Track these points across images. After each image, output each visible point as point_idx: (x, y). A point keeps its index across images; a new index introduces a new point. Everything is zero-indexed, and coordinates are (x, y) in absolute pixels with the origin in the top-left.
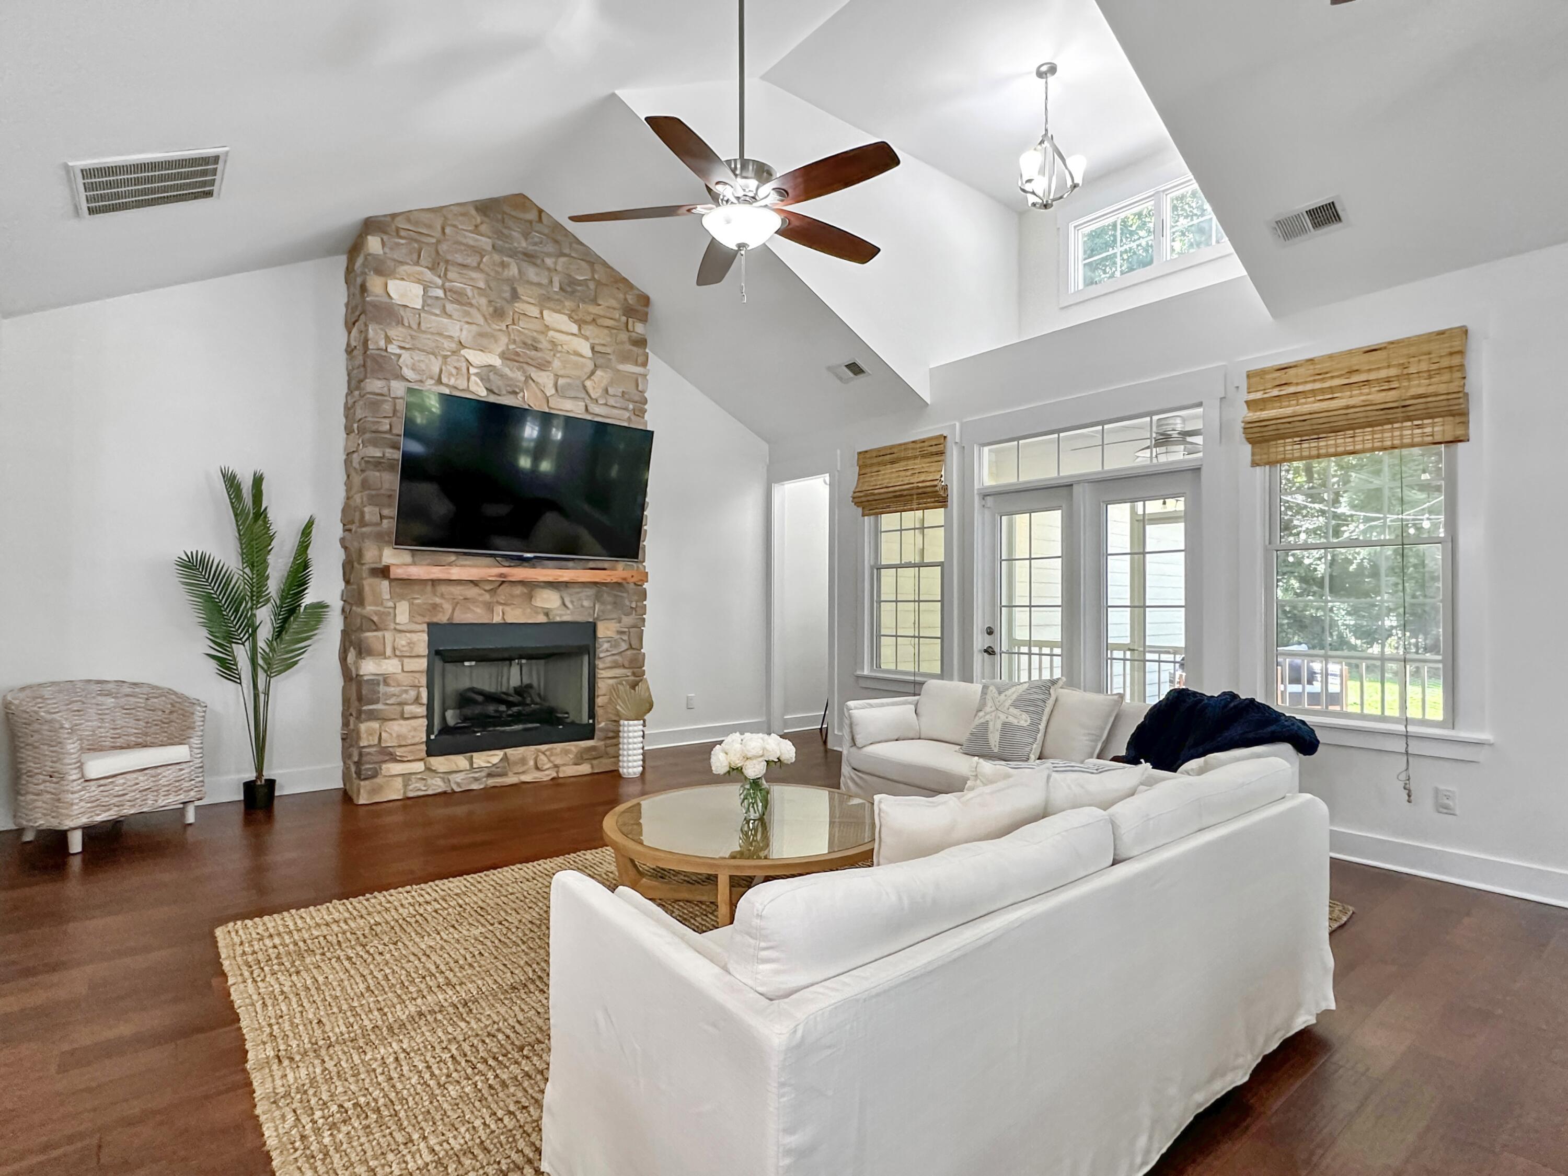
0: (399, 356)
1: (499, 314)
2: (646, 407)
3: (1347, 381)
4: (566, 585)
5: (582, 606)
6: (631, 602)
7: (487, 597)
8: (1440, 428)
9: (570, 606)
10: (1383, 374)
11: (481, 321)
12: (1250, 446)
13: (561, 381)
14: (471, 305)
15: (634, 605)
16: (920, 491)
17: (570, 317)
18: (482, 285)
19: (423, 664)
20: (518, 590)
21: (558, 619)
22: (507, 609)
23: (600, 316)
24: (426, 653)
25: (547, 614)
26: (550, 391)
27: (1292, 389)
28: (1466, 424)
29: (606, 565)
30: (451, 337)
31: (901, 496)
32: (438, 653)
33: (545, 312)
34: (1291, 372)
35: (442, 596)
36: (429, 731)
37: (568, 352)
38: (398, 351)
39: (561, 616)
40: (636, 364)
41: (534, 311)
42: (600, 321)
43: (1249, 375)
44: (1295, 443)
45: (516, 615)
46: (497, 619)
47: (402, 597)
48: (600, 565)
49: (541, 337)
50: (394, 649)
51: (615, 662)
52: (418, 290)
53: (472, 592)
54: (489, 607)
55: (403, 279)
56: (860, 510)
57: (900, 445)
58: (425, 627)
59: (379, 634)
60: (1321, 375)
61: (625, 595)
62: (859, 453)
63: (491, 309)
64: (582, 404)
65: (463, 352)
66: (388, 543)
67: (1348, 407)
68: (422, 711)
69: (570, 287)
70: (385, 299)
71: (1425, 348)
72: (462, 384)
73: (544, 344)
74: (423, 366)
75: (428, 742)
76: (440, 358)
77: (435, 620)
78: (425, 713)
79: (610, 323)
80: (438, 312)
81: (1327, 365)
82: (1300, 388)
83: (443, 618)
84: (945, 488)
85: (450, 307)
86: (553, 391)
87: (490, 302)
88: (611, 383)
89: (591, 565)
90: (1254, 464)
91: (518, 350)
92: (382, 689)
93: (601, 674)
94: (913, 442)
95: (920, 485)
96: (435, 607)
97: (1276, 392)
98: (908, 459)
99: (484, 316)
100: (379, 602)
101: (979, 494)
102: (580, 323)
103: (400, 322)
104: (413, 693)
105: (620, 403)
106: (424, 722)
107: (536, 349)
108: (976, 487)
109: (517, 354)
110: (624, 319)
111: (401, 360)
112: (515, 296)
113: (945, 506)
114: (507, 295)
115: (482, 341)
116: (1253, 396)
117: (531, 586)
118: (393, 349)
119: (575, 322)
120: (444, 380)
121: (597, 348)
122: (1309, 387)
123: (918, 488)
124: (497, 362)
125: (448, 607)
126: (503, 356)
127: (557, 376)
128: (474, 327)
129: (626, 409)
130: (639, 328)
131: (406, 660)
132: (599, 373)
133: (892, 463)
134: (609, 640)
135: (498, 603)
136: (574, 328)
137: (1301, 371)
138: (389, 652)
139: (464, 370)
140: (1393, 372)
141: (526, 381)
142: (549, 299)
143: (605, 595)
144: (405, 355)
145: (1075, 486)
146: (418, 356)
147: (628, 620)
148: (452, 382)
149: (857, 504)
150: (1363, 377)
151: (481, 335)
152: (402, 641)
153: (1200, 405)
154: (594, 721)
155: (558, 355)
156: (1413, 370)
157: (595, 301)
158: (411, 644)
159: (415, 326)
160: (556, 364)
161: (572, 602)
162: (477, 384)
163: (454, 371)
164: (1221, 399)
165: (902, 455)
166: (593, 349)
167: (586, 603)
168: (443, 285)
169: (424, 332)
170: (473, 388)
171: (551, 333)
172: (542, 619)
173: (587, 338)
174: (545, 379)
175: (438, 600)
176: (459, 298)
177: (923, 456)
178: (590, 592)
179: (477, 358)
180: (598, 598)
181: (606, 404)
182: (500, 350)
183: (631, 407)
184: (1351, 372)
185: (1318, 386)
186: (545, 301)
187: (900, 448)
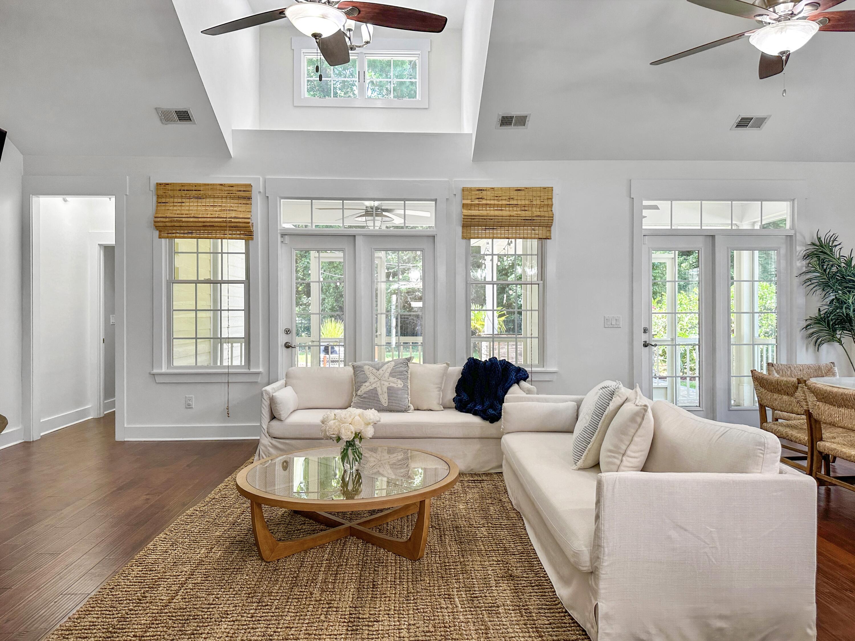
3: (508, 203)
8: (542, 232)
10: (523, 202)
12: (462, 228)
16: (233, 224)
27: (484, 202)
28: (551, 231)
34: (484, 192)
43: (463, 190)
44: (482, 230)
56: (157, 233)
57: (205, 185)
60: (497, 197)
62: (159, 184)
67: (510, 216)
71: (538, 194)
81: (499, 193)
82: (488, 202)
84: (250, 225)
90: (462, 237)
94: (220, 184)
95: (233, 220)
97: (477, 202)
98: (215, 197)
101: (280, 233)
113: (248, 239)
116: (465, 201)
122: (492, 202)
123: (231, 222)
133: (198, 198)
137: (489, 193)
140: (527, 202)
149: (157, 227)
150: (515, 202)
153: (433, 201)
156: (534, 203)
164: (447, 199)
165: (210, 193)
177: (231, 198)
184: (510, 199)
185: (496, 202)
187: (207, 187)
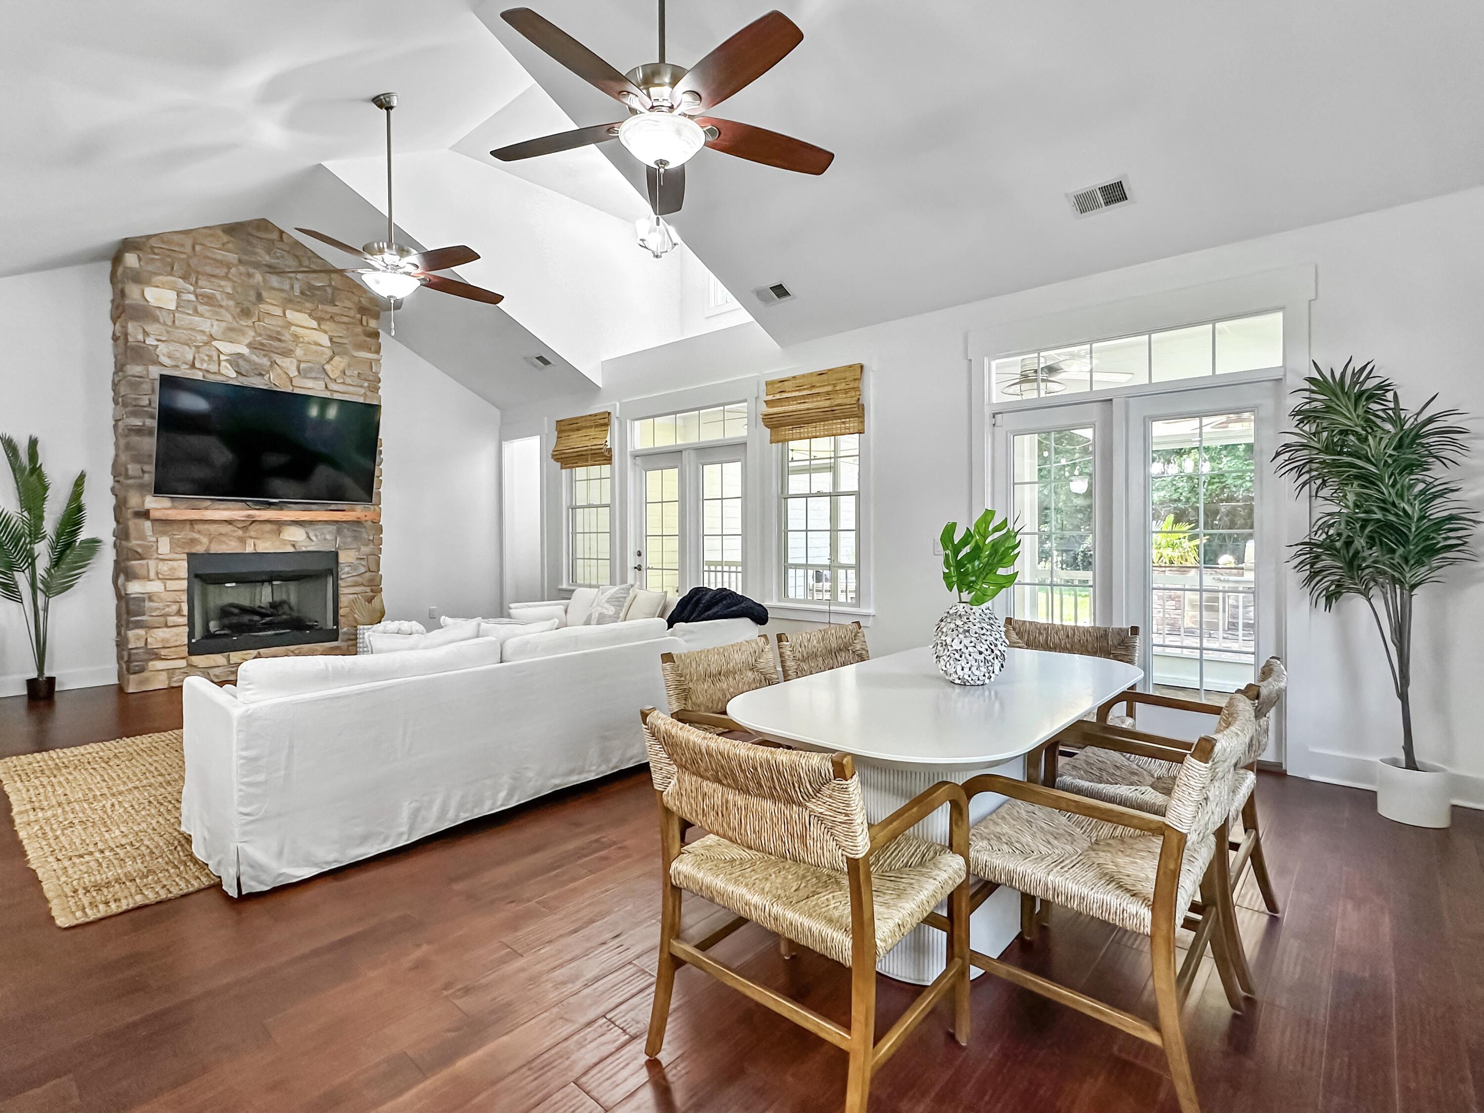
0: (157, 346)
1: (246, 313)
2: (380, 385)
3: (811, 392)
4: (311, 523)
5: (326, 539)
6: (369, 536)
7: (240, 533)
8: (853, 424)
9: (314, 538)
10: (827, 389)
11: (229, 317)
12: (769, 430)
13: (302, 365)
14: (221, 306)
15: (371, 538)
16: (593, 452)
17: (310, 315)
18: (230, 290)
19: (184, 584)
20: (268, 527)
21: (304, 549)
22: (257, 542)
23: (337, 314)
24: (186, 576)
25: (294, 546)
26: (293, 373)
27: (785, 395)
28: (863, 422)
29: (345, 507)
30: (202, 331)
31: (582, 455)
32: (197, 576)
33: (288, 312)
34: (787, 383)
35: (199, 532)
36: (191, 635)
37: (309, 343)
38: (155, 343)
39: (306, 547)
40: (370, 351)
41: (278, 312)
42: (337, 319)
43: (767, 384)
44: (789, 430)
45: (266, 546)
46: (249, 549)
47: (164, 533)
48: (340, 507)
49: (284, 332)
50: (157, 573)
51: (356, 582)
52: (173, 295)
53: (227, 529)
54: (242, 540)
55: (158, 287)
56: (559, 464)
57: (582, 417)
58: (185, 556)
59: (144, 562)
60: (799, 387)
61: (363, 530)
62: (557, 422)
63: (238, 310)
64: (321, 384)
65: (214, 343)
66: (149, 492)
67: (808, 409)
68: (184, 620)
69: (309, 293)
70: (143, 303)
71: (843, 375)
72: (214, 368)
73: (287, 337)
74: (178, 355)
75: (190, 644)
76: (193, 348)
77: (193, 551)
78: (186, 622)
79: (346, 319)
80: (191, 312)
81: (802, 381)
82: (789, 395)
83: (200, 549)
84: (610, 450)
85: (201, 308)
86: (297, 374)
87: (238, 303)
88: (349, 365)
89: (333, 507)
90: (771, 442)
91: (264, 341)
92: (148, 604)
93: (342, 591)
94: (590, 415)
95: (593, 447)
96: (193, 541)
97: (778, 396)
98: (587, 427)
99: (232, 315)
100: (143, 537)
101: (631, 455)
102: (319, 320)
103: (156, 320)
104: (175, 608)
105: (357, 381)
106: (186, 629)
107: (280, 340)
108: (629, 449)
109: (262, 344)
110: (359, 316)
111: (158, 350)
112: (260, 298)
113: (610, 464)
114: (253, 299)
115: (231, 333)
116: (770, 398)
117: (280, 524)
118: (150, 341)
119: (314, 319)
120: (197, 365)
121: (334, 340)
122: (795, 394)
123: (592, 450)
124: (245, 351)
125: (205, 540)
126: (250, 346)
127: (300, 361)
128: (224, 324)
129: (361, 387)
130: (373, 324)
131: (169, 582)
132: (337, 358)
133: (578, 430)
134: (350, 565)
135: (251, 537)
136: (314, 324)
137: (790, 383)
138: (152, 575)
139: (215, 358)
140: (830, 388)
141: (271, 366)
142: (290, 301)
143: (345, 530)
144: (162, 346)
145: (683, 452)
146: (172, 347)
147: (365, 550)
148: (205, 366)
149: (557, 460)
150: (818, 390)
151: (231, 329)
152: (164, 567)
153: (745, 401)
154: (337, 627)
155: (301, 345)
156: (839, 387)
157: (332, 303)
158: (172, 569)
159: (170, 323)
160: (299, 352)
161: (316, 536)
162: (226, 367)
163: (206, 358)
164: (756, 398)
165: (584, 424)
166: (331, 340)
167: (328, 537)
168: (195, 291)
169: (178, 328)
170: (223, 371)
171: (293, 328)
172: (291, 549)
173: (326, 332)
174: (289, 365)
175: (196, 536)
176: (209, 300)
177: (596, 426)
178: (333, 528)
179: (227, 348)
180: (339, 532)
181: (343, 383)
182: (247, 342)
183: (366, 384)
184: (813, 387)
185: (799, 394)
186: (288, 302)
187: (584, 419)
